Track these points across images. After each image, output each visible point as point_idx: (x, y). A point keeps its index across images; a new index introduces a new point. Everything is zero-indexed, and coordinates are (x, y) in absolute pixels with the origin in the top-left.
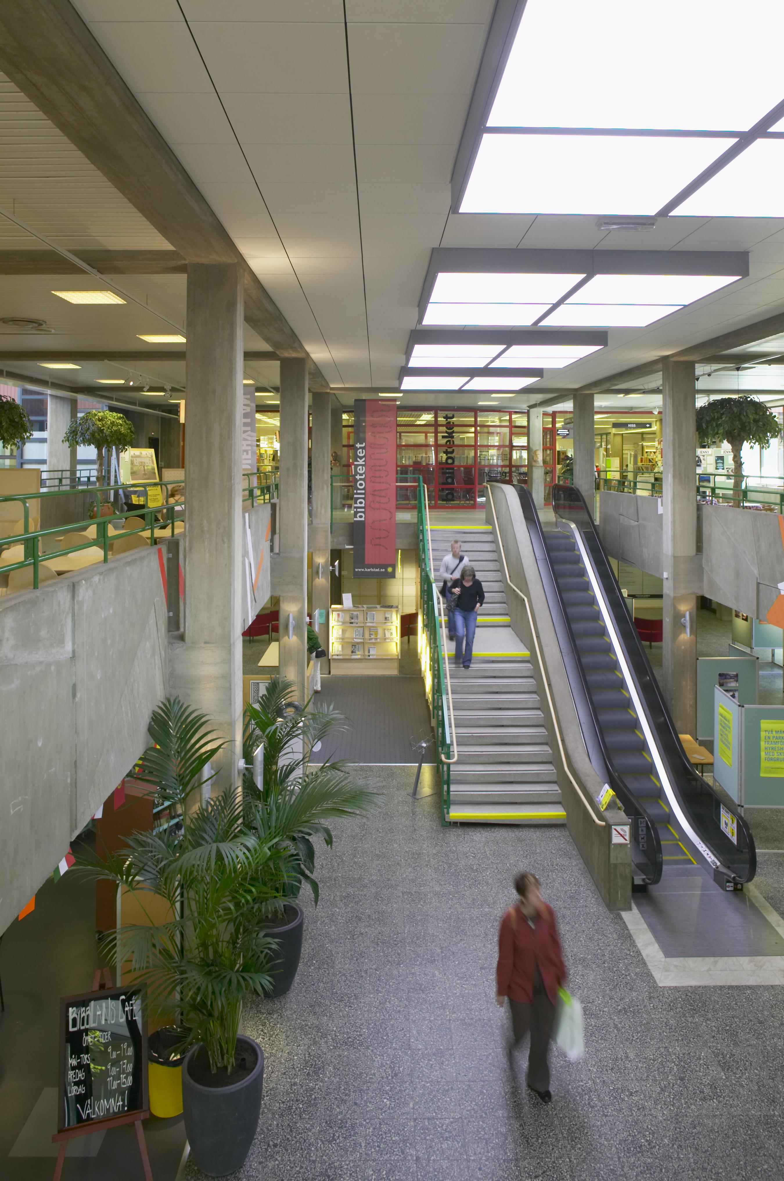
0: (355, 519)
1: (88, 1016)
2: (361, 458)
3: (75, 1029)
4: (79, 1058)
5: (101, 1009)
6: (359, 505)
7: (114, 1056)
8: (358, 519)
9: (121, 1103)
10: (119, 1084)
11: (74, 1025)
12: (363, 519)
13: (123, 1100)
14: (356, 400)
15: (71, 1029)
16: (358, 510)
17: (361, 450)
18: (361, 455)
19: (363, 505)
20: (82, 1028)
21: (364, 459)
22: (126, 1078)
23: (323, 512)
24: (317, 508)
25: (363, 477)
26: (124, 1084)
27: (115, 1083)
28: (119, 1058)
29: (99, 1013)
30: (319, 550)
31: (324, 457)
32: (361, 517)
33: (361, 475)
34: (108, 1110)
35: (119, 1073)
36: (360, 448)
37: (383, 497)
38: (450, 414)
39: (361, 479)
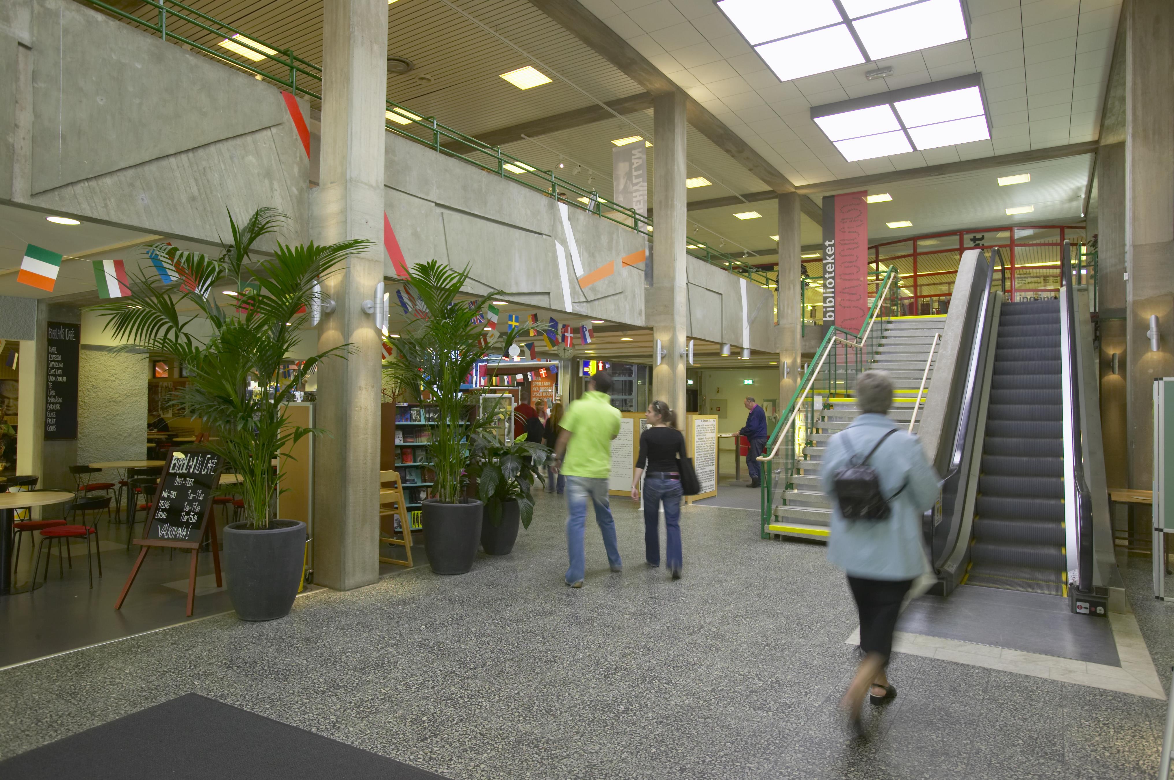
0: (825, 319)
1: (184, 464)
2: (830, 256)
3: (173, 472)
4: (170, 493)
5: (193, 462)
6: (828, 304)
7: (191, 498)
8: (828, 319)
9: (185, 533)
10: (188, 519)
11: (173, 469)
12: (832, 319)
13: (187, 532)
14: (824, 198)
15: (171, 471)
16: (828, 309)
17: (830, 248)
18: (830, 253)
19: (832, 304)
20: (178, 472)
21: (833, 257)
22: (194, 515)
23: (790, 311)
24: (784, 309)
25: (833, 275)
26: (191, 519)
27: (186, 517)
28: (194, 500)
29: (191, 463)
30: (786, 350)
31: (790, 257)
32: (830, 316)
33: (830, 273)
34: (176, 535)
35: (190, 511)
36: (829, 245)
37: (854, 294)
38: (979, 236)
39: (830, 278)
